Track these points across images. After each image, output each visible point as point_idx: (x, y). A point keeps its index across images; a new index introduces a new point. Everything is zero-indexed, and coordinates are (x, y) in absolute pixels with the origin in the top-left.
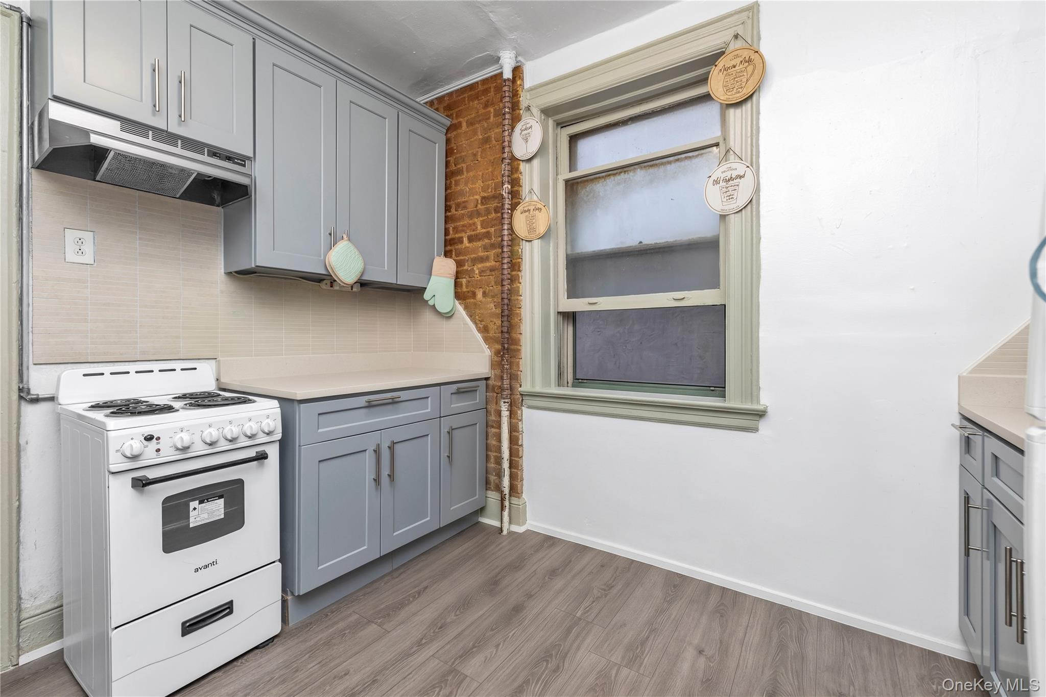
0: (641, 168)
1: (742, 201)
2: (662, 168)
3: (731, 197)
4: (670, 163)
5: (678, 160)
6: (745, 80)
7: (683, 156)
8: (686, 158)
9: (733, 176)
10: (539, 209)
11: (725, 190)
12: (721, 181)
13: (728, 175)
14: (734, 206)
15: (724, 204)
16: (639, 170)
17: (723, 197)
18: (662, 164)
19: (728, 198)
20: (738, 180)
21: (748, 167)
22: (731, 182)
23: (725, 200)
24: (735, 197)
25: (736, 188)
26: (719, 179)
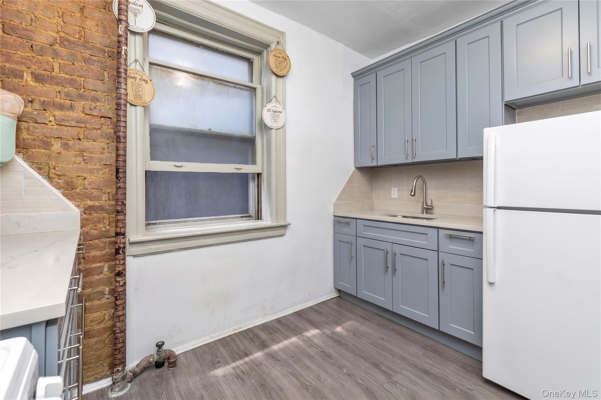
0: (213, 82)
1: (280, 125)
2: (226, 88)
3: (275, 120)
4: (231, 87)
5: (235, 87)
6: (283, 67)
7: (238, 86)
8: (239, 88)
9: (277, 111)
10: (146, 81)
11: (273, 116)
12: (271, 111)
13: (275, 109)
14: (277, 125)
15: (272, 123)
16: (211, 82)
17: (272, 119)
18: (226, 85)
19: (274, 120)
20: (279, 113)
21: (283, 109)
22: (276, 113)
23: (273, 121)
24: (277, 121)
25: (278, 116)
26: (270, 109)
